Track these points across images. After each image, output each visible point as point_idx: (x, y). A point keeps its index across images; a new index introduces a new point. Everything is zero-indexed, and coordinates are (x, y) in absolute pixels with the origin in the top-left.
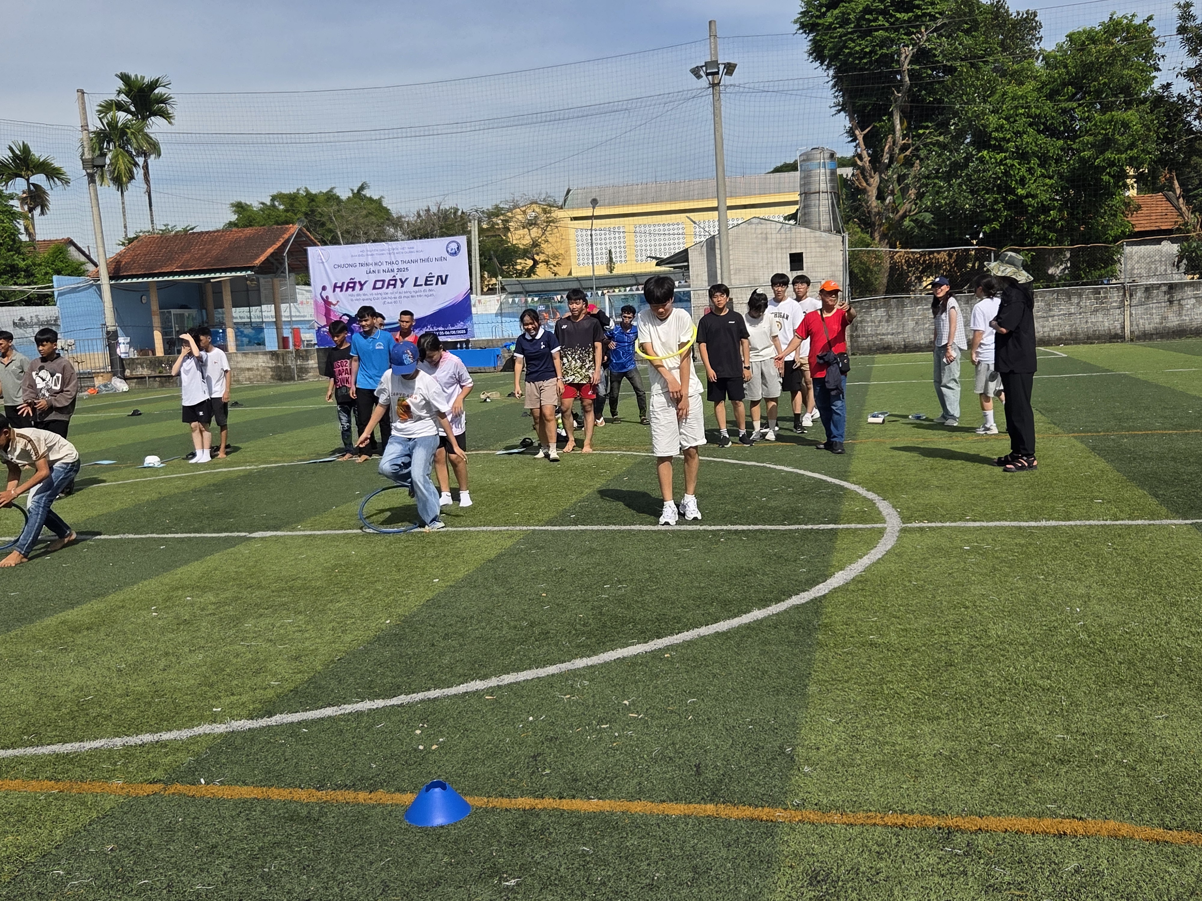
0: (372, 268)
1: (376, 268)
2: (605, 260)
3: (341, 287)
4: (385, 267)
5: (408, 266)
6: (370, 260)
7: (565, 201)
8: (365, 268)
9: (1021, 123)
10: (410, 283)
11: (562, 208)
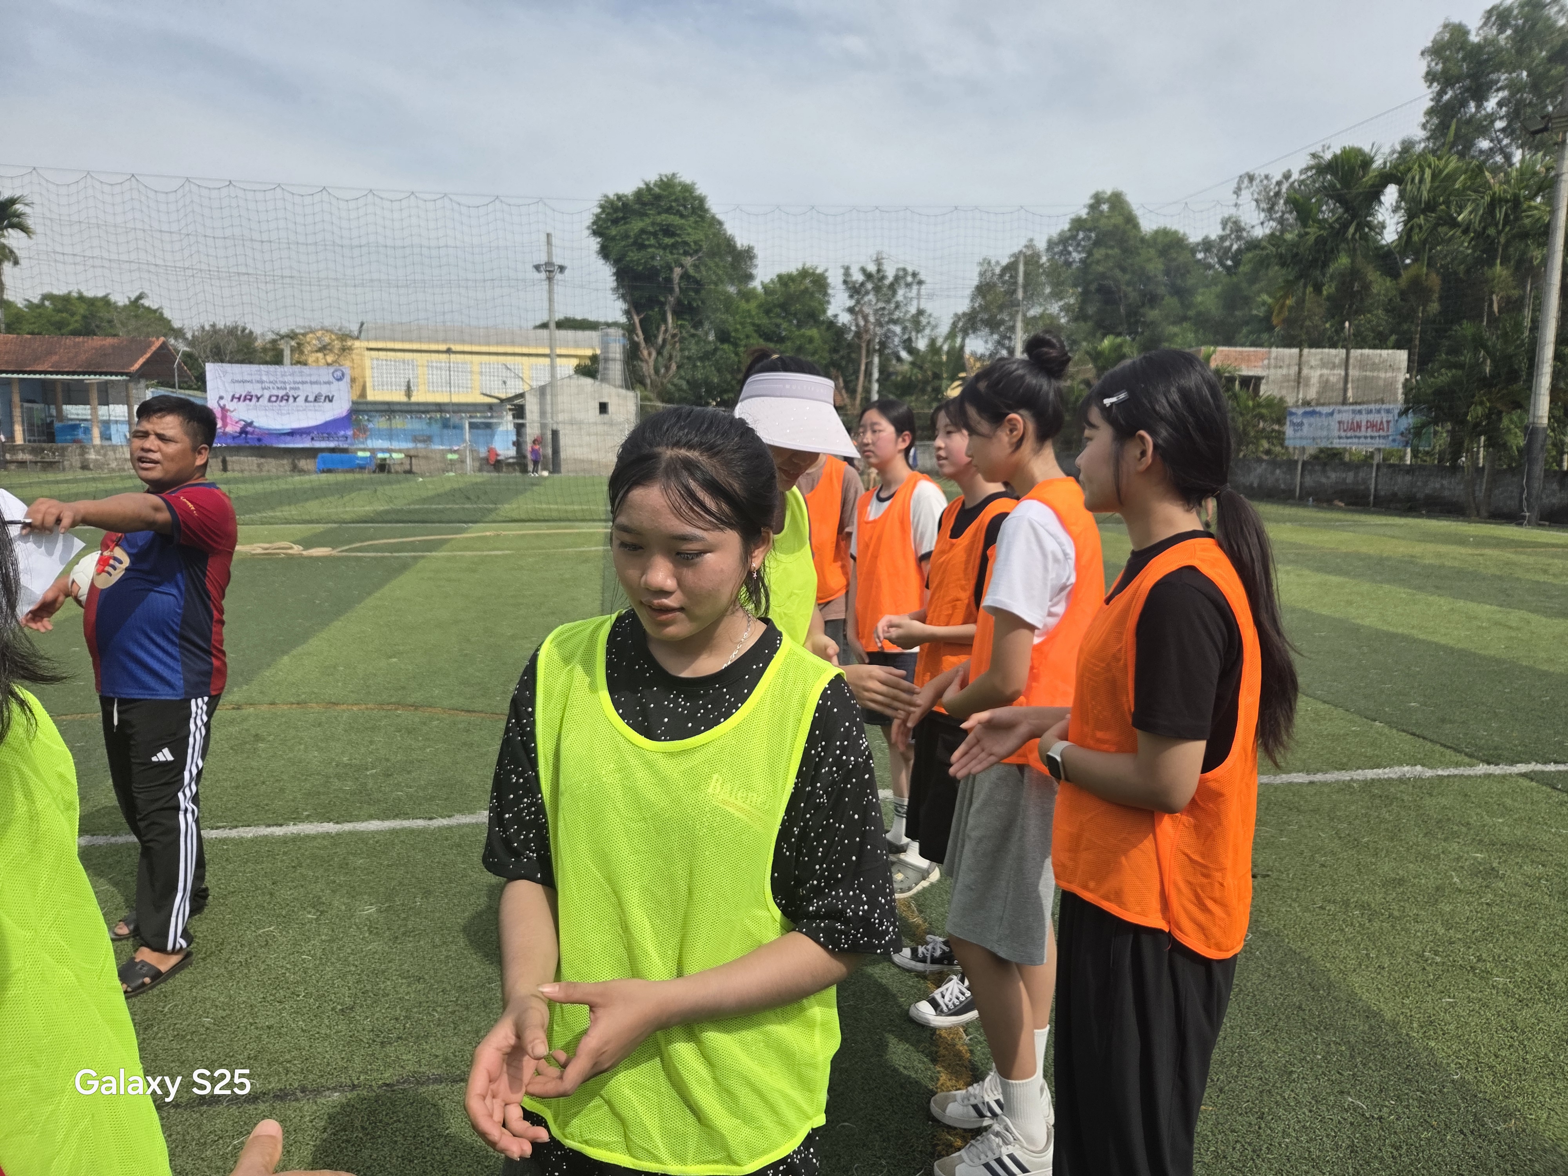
0: (267, 385)
1: (271, 386)
2: (404, 388)
3: (239, 399)
4: (279, 385)
5: (300, 386)
6: (264, 378)
7: (360, 332)
8: (259, 385)
9: (749, 329)
10: (300, 400)
11: (357, 338)
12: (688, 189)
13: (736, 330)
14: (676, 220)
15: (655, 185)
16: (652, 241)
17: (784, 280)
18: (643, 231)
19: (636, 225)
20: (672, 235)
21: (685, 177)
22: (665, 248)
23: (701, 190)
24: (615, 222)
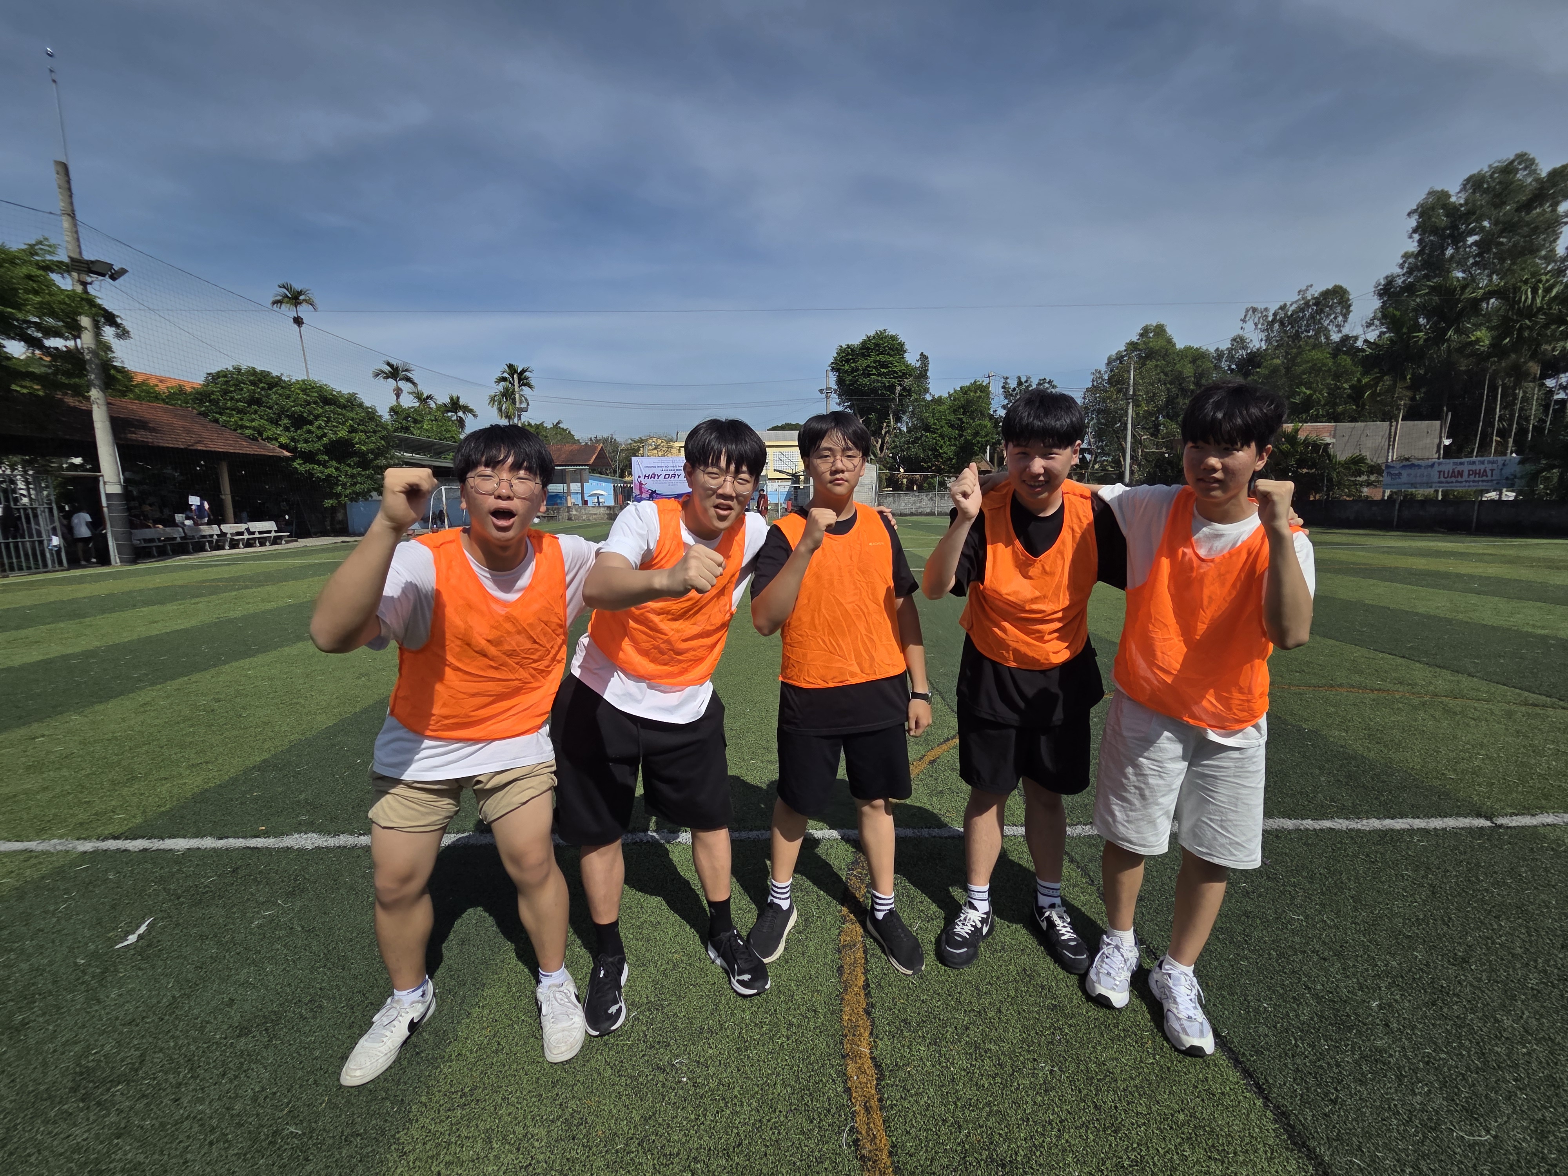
0: (664, 468)
3: (648, 477)
4: (670, 468)
6: (662, 465)
9: (942, 422)
12: (894, 338)
13: (935, 424)
14: (888, 358)
15: (874, 337)
16: (874, 371)
17: (964, 391)
18: (868, 366)
19: (863, 363)
20: (887, 367)
21: (891, 332)
22: (879, 375)
23: (902, 338)
24: (847, 361)
